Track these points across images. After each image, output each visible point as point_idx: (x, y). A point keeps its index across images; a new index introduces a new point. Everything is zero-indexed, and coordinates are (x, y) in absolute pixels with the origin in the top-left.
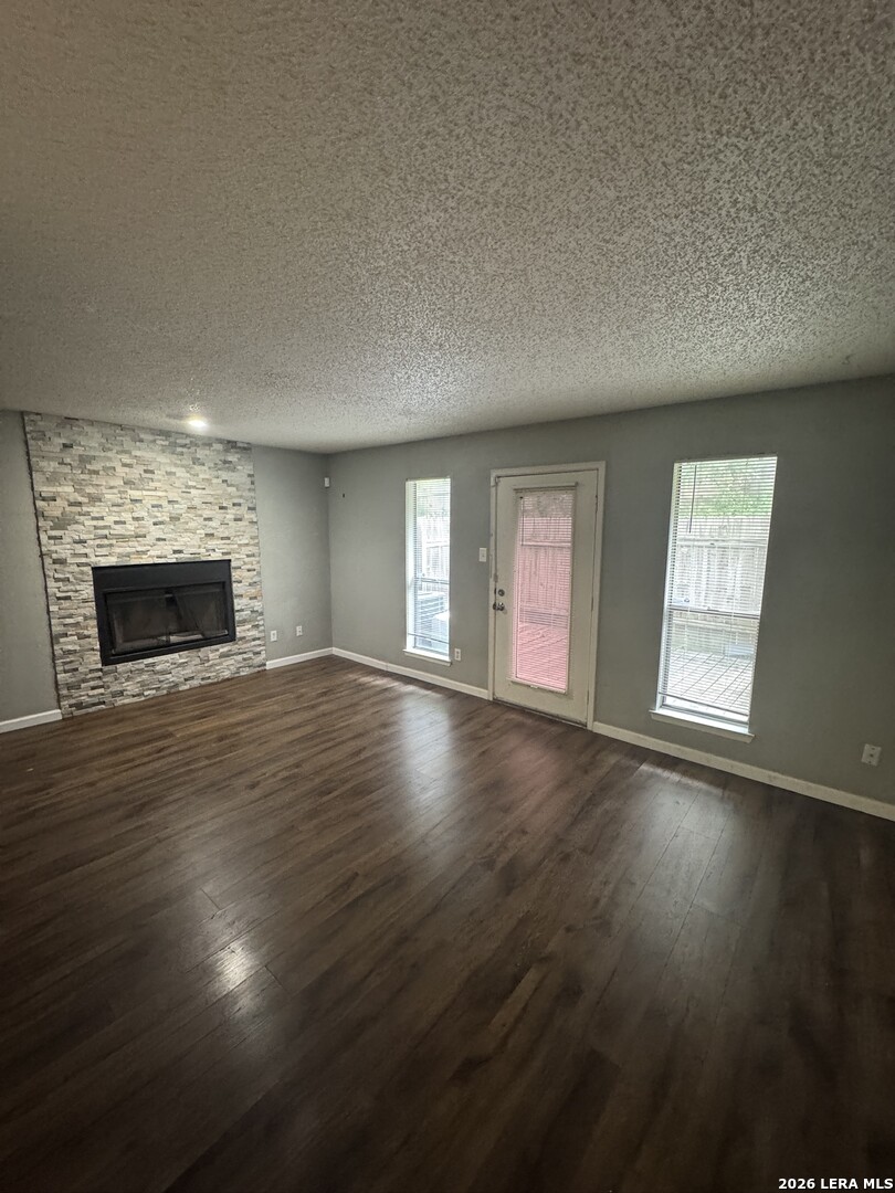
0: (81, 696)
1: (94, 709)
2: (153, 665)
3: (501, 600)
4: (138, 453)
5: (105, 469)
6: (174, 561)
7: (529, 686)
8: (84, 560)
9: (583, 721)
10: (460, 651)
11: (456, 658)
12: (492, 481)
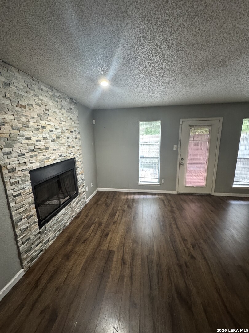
0: (32, 253)
1: (39, 256)
2: (58, 219)
3: (182, 162)
4: (41, 97)
5: (29, 105)
6: (59, 161)
7: (193, 187)
8: (24, 167)
9: (210, 193)
10: (164, 180)
11: (162, 183)
12: (181, 123)
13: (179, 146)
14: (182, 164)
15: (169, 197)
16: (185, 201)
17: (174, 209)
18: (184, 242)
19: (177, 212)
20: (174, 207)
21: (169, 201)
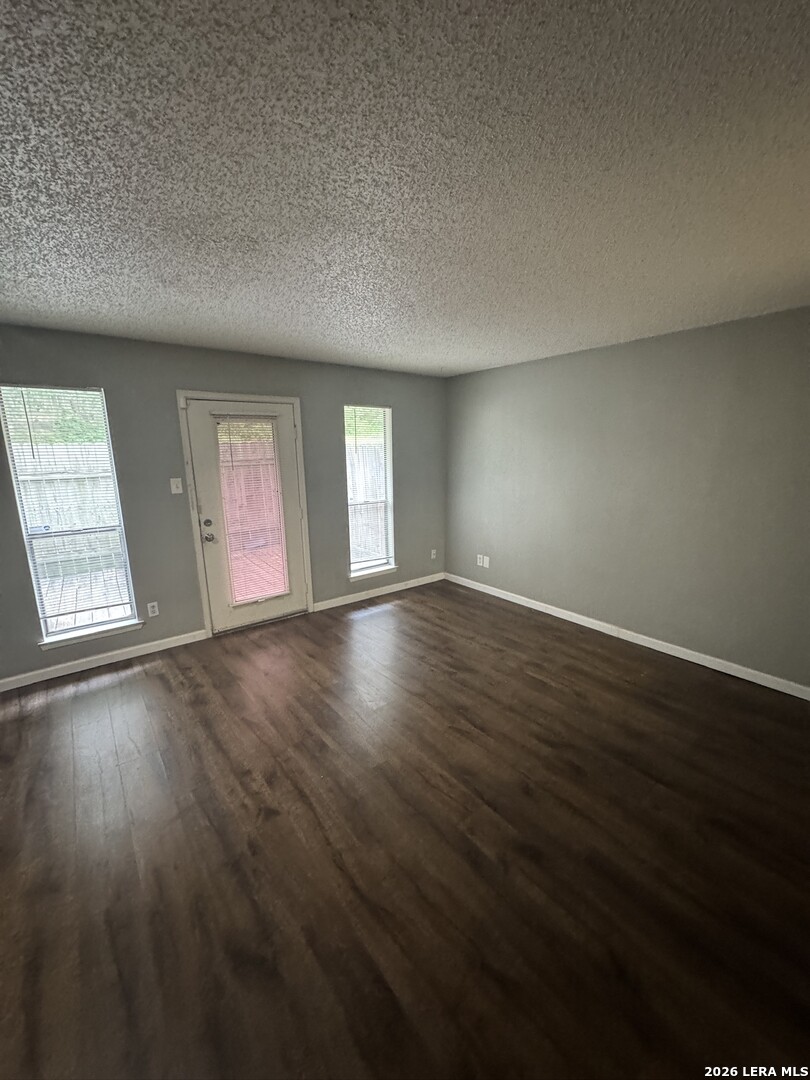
7: (256, 603)
9: (304, 607)
10: (155, 604)
11: (151, 615)
12: (182, 403)
13: (190, 481)
14: (210, 539)
15: (183, 658)
16: (239, 653)
17: (205, 690)
18: (242, 783)
19: (215, 698)
20: (202, 686)
21: (184, 670)
